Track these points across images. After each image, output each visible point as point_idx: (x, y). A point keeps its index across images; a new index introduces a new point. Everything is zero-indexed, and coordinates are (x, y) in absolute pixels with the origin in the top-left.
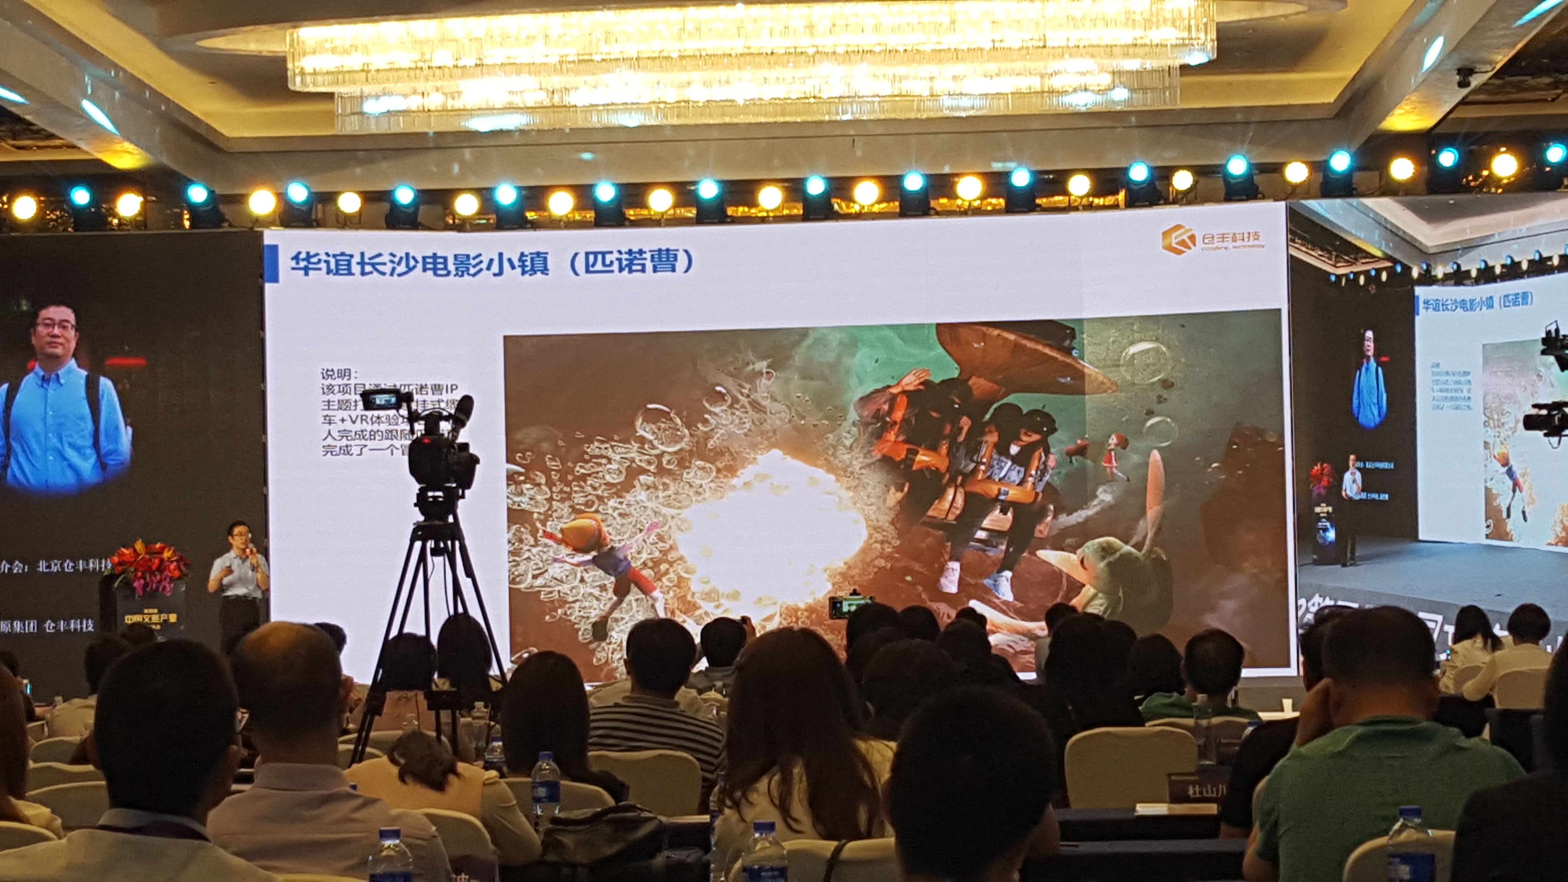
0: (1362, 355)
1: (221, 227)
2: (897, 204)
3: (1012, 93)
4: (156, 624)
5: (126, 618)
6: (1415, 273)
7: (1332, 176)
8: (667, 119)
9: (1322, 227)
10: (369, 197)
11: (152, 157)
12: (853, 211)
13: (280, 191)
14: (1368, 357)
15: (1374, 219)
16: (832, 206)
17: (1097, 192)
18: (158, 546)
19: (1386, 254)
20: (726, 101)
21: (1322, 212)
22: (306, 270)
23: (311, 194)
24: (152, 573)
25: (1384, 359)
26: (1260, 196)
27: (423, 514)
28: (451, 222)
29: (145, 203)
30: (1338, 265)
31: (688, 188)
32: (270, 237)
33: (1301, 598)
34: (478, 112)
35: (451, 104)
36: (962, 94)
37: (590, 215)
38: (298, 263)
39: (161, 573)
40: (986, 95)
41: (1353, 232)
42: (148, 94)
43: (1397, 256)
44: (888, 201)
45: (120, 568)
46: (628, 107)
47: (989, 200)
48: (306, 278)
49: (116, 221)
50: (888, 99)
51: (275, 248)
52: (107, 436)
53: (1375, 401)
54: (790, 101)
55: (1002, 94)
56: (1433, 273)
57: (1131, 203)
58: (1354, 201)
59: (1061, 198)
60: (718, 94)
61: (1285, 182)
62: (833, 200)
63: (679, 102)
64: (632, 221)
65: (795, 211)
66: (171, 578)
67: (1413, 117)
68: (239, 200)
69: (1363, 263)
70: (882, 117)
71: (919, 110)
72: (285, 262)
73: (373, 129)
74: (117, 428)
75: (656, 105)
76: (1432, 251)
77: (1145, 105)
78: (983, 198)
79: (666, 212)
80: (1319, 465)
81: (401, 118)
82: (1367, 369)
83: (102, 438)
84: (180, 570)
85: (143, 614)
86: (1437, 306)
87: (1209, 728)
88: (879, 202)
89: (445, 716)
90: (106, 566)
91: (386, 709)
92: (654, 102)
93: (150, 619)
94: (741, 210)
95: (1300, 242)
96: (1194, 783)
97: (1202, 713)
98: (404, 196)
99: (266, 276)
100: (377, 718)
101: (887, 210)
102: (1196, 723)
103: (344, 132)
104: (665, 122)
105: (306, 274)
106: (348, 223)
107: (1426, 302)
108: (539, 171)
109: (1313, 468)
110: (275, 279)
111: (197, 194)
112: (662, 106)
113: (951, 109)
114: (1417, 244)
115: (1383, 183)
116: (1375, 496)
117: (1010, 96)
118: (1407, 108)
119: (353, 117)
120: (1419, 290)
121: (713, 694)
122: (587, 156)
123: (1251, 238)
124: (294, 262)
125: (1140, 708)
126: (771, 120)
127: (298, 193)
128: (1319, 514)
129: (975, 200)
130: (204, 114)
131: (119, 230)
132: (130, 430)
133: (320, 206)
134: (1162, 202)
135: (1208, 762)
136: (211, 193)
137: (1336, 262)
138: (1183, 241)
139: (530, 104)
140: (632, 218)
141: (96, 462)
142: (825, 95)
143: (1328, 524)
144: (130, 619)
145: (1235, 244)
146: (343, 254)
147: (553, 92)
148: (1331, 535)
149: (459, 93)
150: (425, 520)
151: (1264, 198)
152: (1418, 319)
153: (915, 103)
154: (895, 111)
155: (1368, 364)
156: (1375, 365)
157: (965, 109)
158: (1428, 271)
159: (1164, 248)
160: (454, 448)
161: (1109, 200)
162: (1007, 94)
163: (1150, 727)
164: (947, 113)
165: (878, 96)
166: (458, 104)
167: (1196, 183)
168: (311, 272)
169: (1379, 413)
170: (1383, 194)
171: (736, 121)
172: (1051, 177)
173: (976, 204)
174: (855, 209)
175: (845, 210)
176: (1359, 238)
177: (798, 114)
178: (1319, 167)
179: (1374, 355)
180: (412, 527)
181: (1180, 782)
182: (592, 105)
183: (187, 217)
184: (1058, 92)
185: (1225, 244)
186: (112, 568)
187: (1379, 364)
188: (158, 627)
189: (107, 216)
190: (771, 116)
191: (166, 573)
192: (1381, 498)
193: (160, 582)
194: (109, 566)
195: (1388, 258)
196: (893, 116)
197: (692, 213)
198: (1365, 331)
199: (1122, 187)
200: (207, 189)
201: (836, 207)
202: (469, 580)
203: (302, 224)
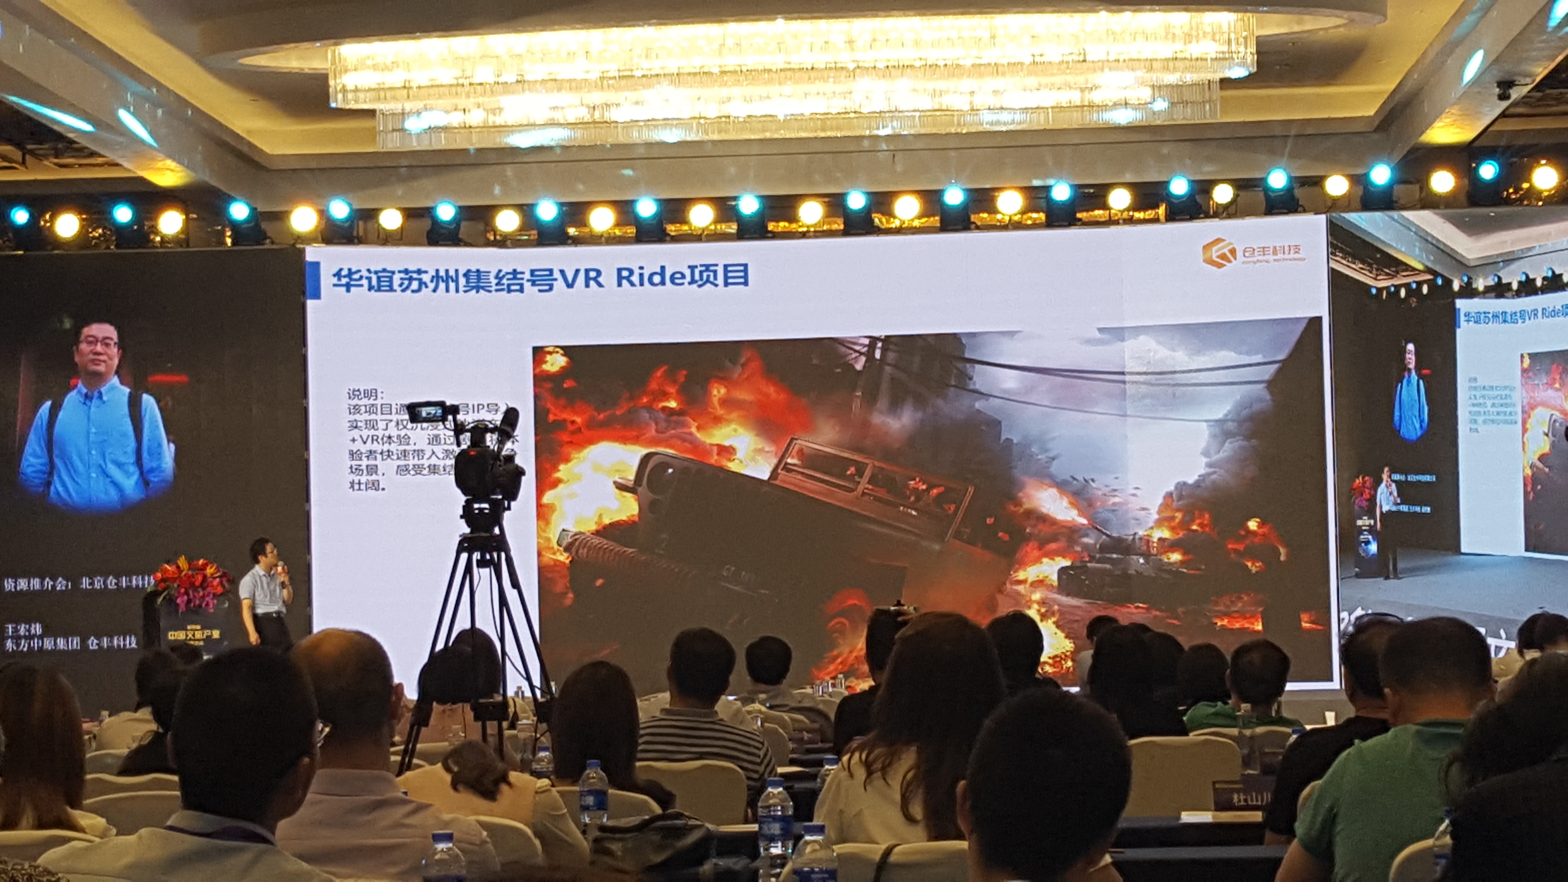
0: (1404, 368)
1: (263, 244)
2: (937, 218)
3: (1052, 108)
4: (199, 640)
5: (170, 633)
6: (1456, 286)
7: (1372, 189)
8: (707, 134)
9: (1364, 241)
10: (410, 214)
11: (193, 174)
12: (893, 226)
13: (322, 208)
14: (1409, 370)
15: (1415, 233)
16: (872, 221)
17: (1138, 205)
18: (201, 562)
19: (1427, 267)
20: (765, 116)
21: (1363, 225)
22: (348, 287)
23: (352, 210)
24: (195, 589)
25: (1425, 372)
26: (1300, 209)
27: (469, 526)
28: (492, 238)
29: (187, 220)
30: (1379, 278)
31: (729, 203)
32: (312, 253)
33: (1343, 610)
34: (520, 128)
35: (493, 120)
36: (1002, 108)
37: (631, 231)
38: (339, 279)
39: (204, 589)
40: (1026, 109)
41: (1394, 245)
42: (190, 113)
43: (1438, 268)
44: (928, 216)
45: (163, 585)
46: (667, 123)
47: (1030, 214)
48: (348, 294)
49: (158, 239)
50: (929, 113)
51: (316, 265)
52: (149, 454)
53: (1417, 414)
54: (829, 116)
55: (1042, 108)
56: (1474, 286)
57: (1171, 217)
58: (1395, 214)
59: (1101, 212)
60: (758, 109)
61: (1325, 195)
62: (873, 215)
63: (721, 117)
64: (673, 236)
65: (835, 227)
66: (214, 595)
67: (1453, 130)
68: (280, 217)
69: (1404, 276)
70: (923, 131)
71: (959, 124)
72: (326, 280)
73: (415, 146)
74: (160, 445)
75: (697, 120)
76: (1472, 264)
77: (1184, 119)
78: (1023, 213)
79: (707, 227)
80: (1361, 478)
81: (443, 135)
82: (1409, 382)
83: (145, 455)
84: (223, 586)
85: (186, 630)
86: (1478, 318)
87: (1252, 737)
88: (920, 217)
89: (492, 727)
90: (149, 582)
91: (432, 721)
92: (694, 118)
93: (194, 635)
94: (783, 225)
95: (1341, 255)
96: (1238, 791)
97: (1247, 723)
98: (446, 212)
99: (308, 293)
100: (423, 729)
101: (926, 225)
102: (1240, 733)
103: (384, 150)
104: (706, 138)
105: (348, 291)
106: (389, 239)
107: (1467, 315)
108: (581, 187)
109: (1355, 481)
110: (317, 295)
111: (239, 211)
112: (702, 121)
113: (992, 124)
114: (1458, 258)
115: (1423, 195)
116: (1418, 509)
117: (1050, 110)
118: (1448, 120)
119: (395, 134)
120: (1460, 303)
121: (757, 706)
122: (628, 172)
123: (1292, 252)
124: (336, 278)
125: (1185, 718)
126: (811, 135)
127: (340, 209)
128: (1360, 527)
129: (1016, 215)
130: (249, 132)
131: (161, 247)
132: (172, 446)
133: (361, 223)
134: (1202, 216)
135: (1251, 772)
136: (253, 210)
137: (1377, 275)
138: (1225, 254)
139: (573, 121)
140: (673, 234)
141: (138, 480)
142: (865, 110)
143: (1370, 537)
144: (173, 636)
145: (1275, 257)
146: (384, 270)
147: (594, 108)
148: (1373, 548)
149: (501, 109)
150: (472, 532)
151: (1305, 211)
152: (1459, 332)
153: (956, 118)
154: (934, 126)
155: (1409, 377)
156: (1416, 378)
157: (1005, 124)
158: (1469, 283)
159: (1204, 261)
160: (500, 460)
161: (1149, 214)
162: (1047, 108)
163: (1192, 736)
164: (988, 128)
165: (918, 111)
166: (499, 120)
167: (1236, 196)
168: (353, 289)
169: (1421, 426)
170: (1424, 207)
171: (776, 136)
172: (1092, 191)
173: (1017, 218)
174: (895, 224)
175: (885, 225)
176: (1399, 251)
177: (838, 128)
178: (1359, 180)
179: (1416, 367)
180: (458, 539)
181: (1224, 789)
182: (632, 121)
183: (229, 234)
184: (1098, 106)
185: (1266, 258)
186: (156, 585)
187: (1420, 376)
188: (202, 643)
189: (149, 234)
190: (812, 131)
191: (209, 589)
192: (1423, 511)
193: (203, 597)
194: (152, 581)
195: (1429, 270)
196: (934, 131)
197: (733, 228)
198: (1406, 344)
199: (1162, 201)
200: (248, 204)
201: (877, 221)
202: (515, 592)
203: (344, 241)
